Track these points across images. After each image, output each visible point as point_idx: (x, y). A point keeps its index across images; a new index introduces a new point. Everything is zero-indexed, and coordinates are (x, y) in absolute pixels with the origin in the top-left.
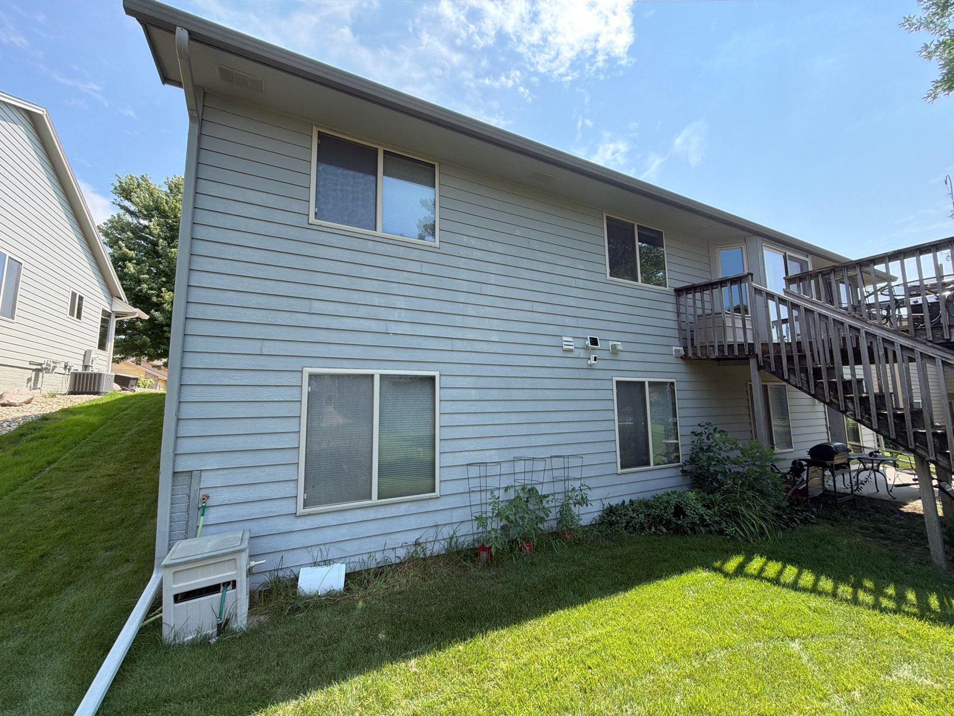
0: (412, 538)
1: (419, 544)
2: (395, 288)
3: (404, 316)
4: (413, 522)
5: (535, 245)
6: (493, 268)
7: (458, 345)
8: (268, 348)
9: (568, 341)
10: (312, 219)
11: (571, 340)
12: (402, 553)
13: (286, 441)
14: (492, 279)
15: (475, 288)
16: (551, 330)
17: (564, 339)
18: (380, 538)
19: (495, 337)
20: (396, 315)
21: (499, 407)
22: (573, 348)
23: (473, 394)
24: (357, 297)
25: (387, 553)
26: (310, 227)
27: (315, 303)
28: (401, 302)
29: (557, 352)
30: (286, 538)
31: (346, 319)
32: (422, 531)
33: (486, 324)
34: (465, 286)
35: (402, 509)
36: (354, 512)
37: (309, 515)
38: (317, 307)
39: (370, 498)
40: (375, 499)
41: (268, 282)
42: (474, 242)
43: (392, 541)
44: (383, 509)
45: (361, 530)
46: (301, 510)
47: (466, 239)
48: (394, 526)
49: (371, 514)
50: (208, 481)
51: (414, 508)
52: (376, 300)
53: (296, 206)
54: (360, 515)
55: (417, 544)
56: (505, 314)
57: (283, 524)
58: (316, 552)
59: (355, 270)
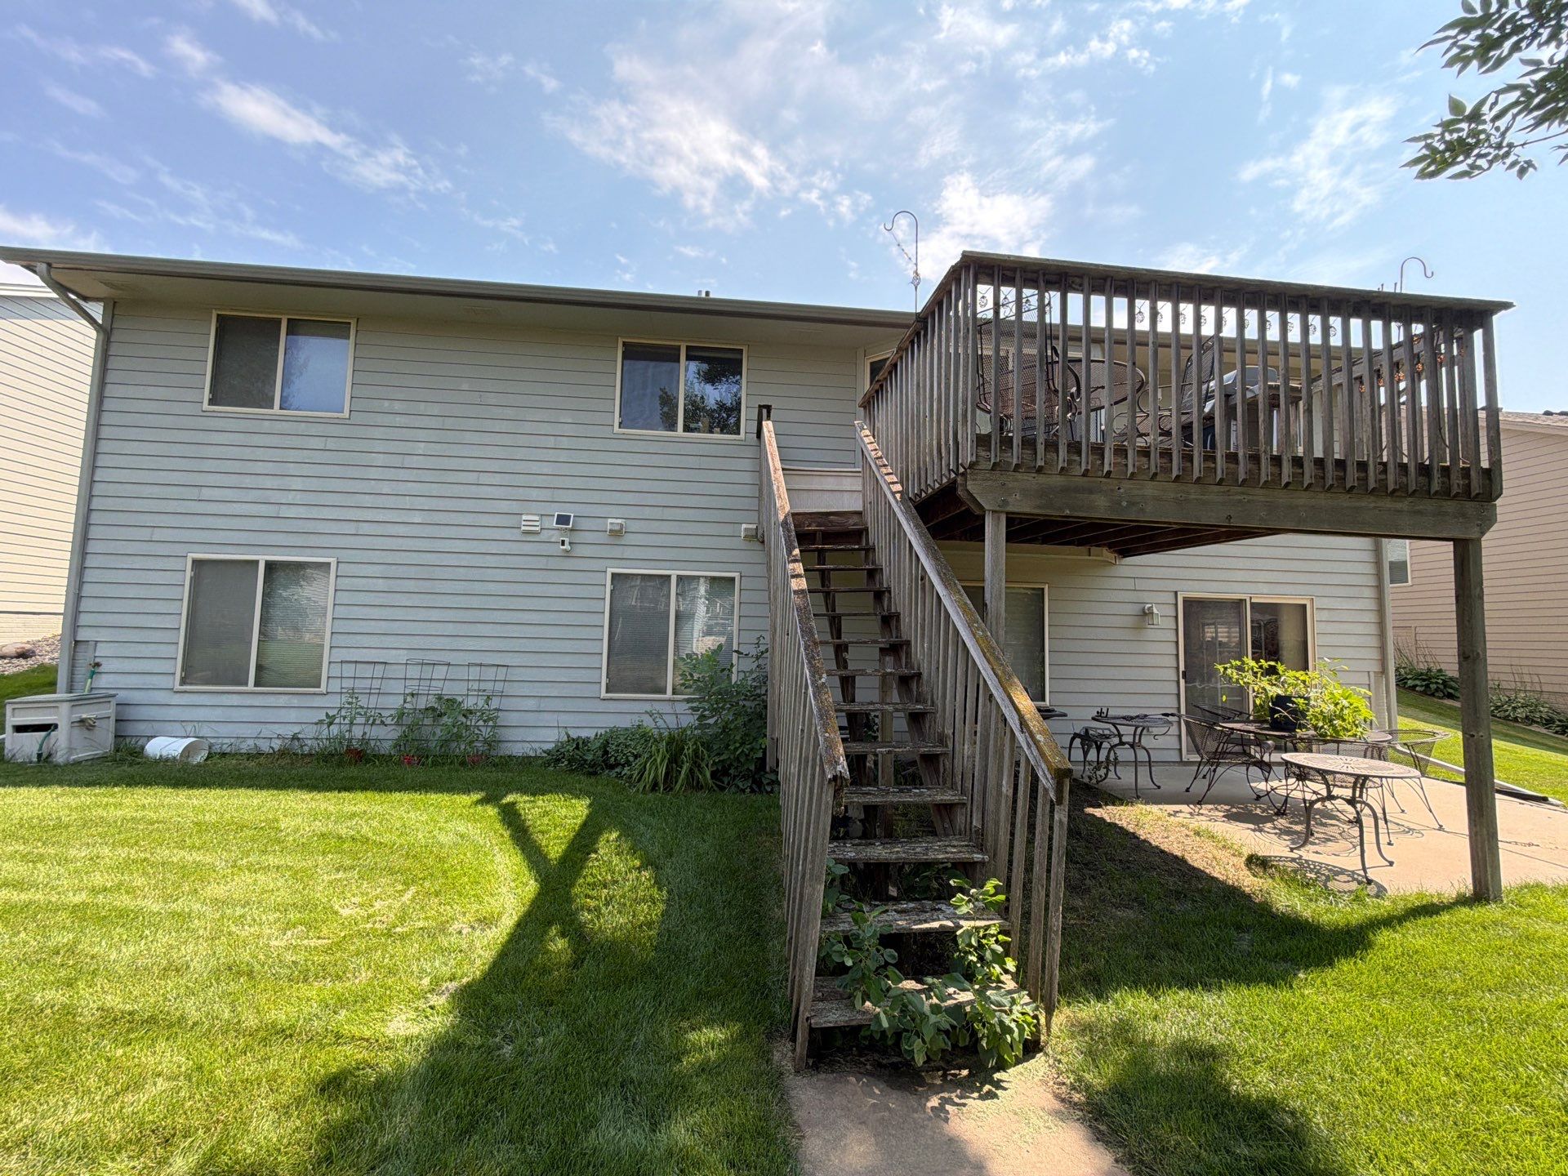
0: (288, 731)
1: (298, 739)
2: (292, 469)
3: (298, 498)
4: (293, 715)
5: (492, 399)
6: (422, 435)
7: (366, 528)
8: (158, 535)
9: (530, 521)
10: (206, 406)
11: (537, 518)
12: (277, 745)
13: (168, 622)
14: (421, 448)
15: (396, 461)
16: (504, 506)
17: (524, 517)
18: (256, 726)
19: (417, 518)
20: (290, 497)
21: (415, 600)
22: (537, 529)
23: (381, 584)
24: (248, 481)
25: (260, 743)
26: (204, 415)
27: (204, 490)
28: (297, 484)
29: (515, 535)
30: (164, 710)
31: (234, 505)
32: (304, 726)
33: (407, 502)
34: (380, 460)
35: (282, 700)
36: (230, 696)
37: (185, 692)
38: (207, 493)
39: (246, 684)
40: (251, 686)
41: (161, 473)
42: (397, 406)
43: (267, 731)
44: (260, 697)
45: (236, 715)
46: (178, 687)
47: (386, 403)
48: (270, 715)
49: (249, 701)
50: (102, 650)
51: (295, 701)
52: (269, 482)
53: (191, 395)
54: (235, 700)
55: (295, 738)
56: (435, 490)
57: (161, 697)
58: (189, 727)
59: (247, 453)
